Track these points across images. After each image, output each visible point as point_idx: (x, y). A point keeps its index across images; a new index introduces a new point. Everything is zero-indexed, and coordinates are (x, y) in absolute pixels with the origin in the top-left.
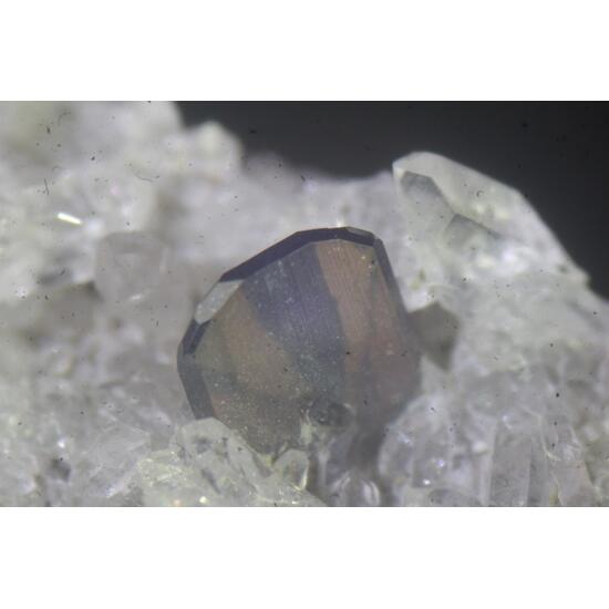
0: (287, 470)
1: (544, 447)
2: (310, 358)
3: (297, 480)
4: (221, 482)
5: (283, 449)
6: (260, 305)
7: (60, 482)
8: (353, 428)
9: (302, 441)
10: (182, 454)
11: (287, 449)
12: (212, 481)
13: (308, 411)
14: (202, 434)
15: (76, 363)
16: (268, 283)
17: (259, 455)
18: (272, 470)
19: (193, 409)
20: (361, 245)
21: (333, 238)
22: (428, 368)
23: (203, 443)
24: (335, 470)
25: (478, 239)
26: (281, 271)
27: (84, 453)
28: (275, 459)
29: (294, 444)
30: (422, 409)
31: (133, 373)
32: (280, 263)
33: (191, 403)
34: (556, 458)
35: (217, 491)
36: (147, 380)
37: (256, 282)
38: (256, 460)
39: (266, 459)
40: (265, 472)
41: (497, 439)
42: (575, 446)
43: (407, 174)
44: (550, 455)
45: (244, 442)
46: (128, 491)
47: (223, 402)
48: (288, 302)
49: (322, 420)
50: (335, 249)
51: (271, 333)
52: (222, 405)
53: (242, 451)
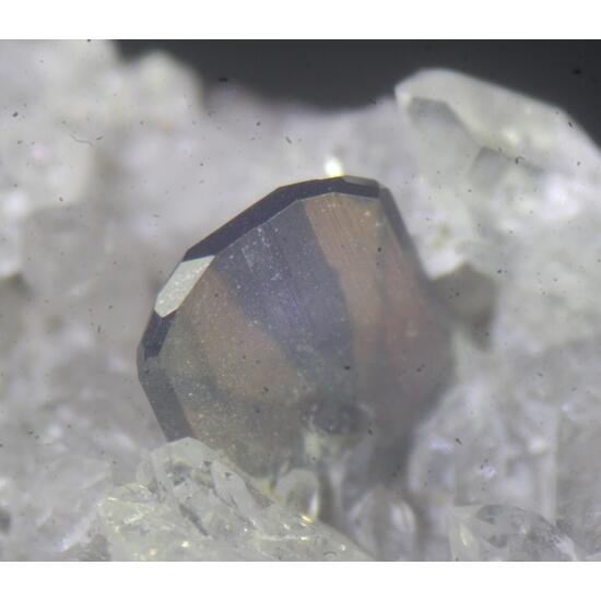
0: (291, 498)
2: (309, 349)
3: (305, 508)
4: (206, 519)
5: (284, 469)
9: (308, 457)
10: (153, 488)
11: (289, 469)
12: (195, 520)
13: (312, 418)
14: (177, 459)
16: (247, 256)
17: (253, 480)
18: (272, 498)
20: (361, 198)
22: (463, 349)
23: (179, 472)
24: (353, 491)
25: (514, 176)
26: (263, 239)
27: (27, 496)
28: (274, 483)
29: (297, 462)
30: (458, 404)
31: (81, 386)
32: (260, 230)
33: (160, 420)
35: (204, 532)
36: (101, 395)
37: (232, 257)
38: (249, 487)
39: (262, 485)
40: (263, 502)
43: (416, 100)
45: (233, 465)
46: (87, 541)
47: (201, 416)
48: (274, 279)
49: (331, 428)
50: (329, 206)
51: (256, 322)
52: (201, 420)
53: (231, 477)
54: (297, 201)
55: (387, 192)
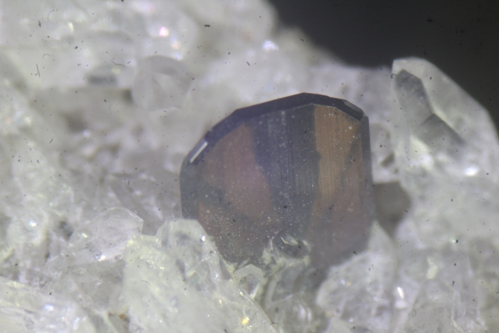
0: (244, 280)
1: (452, 317)
2: (286, 196)
3: (250, 289)
4: (190, 274)
5: (245, 262)
6: (258, 143)
7: (62, 240)
8: (306, 260)
9: (262, 260)
10: (165, 243)
11: (248, 264)
12: (182, 270)
13: (273, 238)
14: (185, 230)
15: (100, 150)
16: (270, 126)
17: (225, 262)
18: (233, 276)
19: (183, 211)
20: (350, 117)
21: (330, 104)
22: (378, 234)
23: (183, 237)
24: (281, 291)
25: (446, 141)
26: (283, 119)
27: (88, 222)
28: (237, 268)
29: (255, 260)
30: (364, 261)
31: (143, 171)
32: (283, 113)
33: (183, 205)
34: (459, 329)
35: (184, 280)
36: (153, 179)
37: (261, 123)
38: (221, 264)
39: (230, 268)
40: (226, 276)
41: (417, 301)
42: (478, 323)
43: (403, 72)
44: (455, 324)
45: (216, 248)
46: (114, 261)
47: (208, 211)
48: (281, 146)
49: (282, 248)
50: (330, 114)
51: (261, 167)
52: (208, 213)
53: (212, 254)
54: (311, 104)
55: (367, 119)
